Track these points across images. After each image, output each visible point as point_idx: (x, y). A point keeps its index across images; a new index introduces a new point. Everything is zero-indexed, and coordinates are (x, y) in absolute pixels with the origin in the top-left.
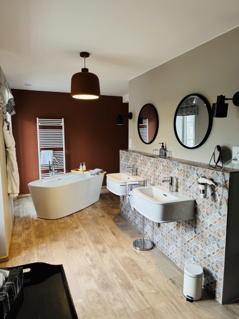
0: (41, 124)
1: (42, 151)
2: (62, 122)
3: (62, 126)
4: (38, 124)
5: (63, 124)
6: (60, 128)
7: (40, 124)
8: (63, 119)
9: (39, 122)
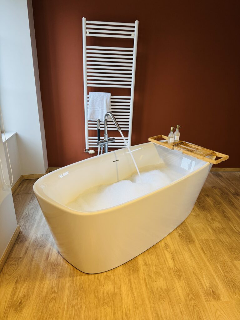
0: (90, 33)
1: (90, 93)
2: (133, 31)
3: (133, 39)
4: (86, 33)
5: (135, 36)
6: (129, 43)
7: (88, 33)
8: (136, 24)
9: (87, 28)
